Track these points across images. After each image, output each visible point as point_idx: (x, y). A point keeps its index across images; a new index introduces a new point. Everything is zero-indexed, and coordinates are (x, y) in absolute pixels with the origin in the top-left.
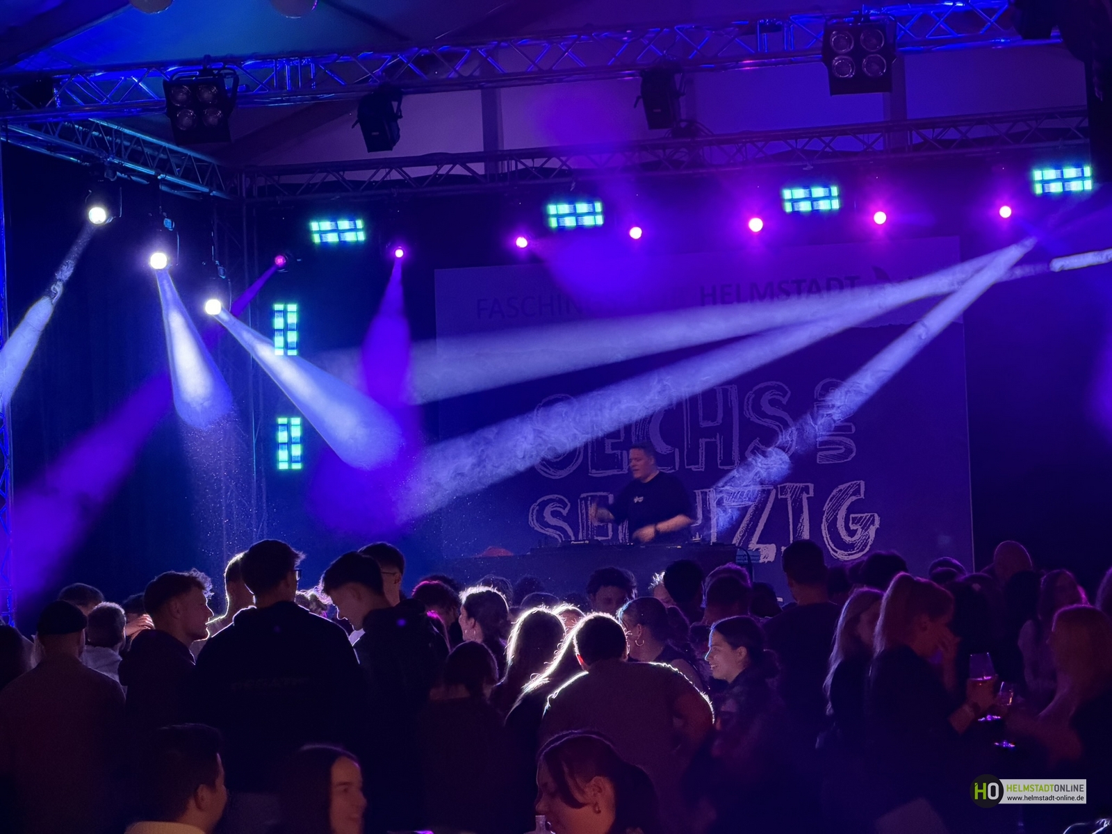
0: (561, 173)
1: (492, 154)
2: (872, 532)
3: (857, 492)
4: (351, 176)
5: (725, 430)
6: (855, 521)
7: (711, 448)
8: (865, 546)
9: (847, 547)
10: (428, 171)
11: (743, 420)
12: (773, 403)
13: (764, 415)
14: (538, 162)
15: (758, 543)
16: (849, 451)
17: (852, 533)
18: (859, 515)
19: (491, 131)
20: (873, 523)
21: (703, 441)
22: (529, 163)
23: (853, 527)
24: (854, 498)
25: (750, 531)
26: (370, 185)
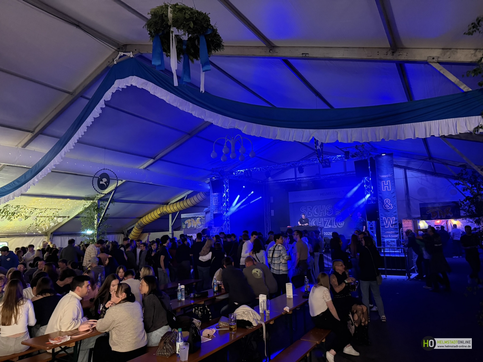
1: (296, 178)
2: (343, 224)
4: (279, 181)
5: (324, 211)
6: (341, 222)
7: (322, 213)
8: (342, 226)
9: (340, 226)
11: (326, 209)
12: (330, 207)
14: (300, 179)
15: (329, 225)
16: (340, 213)
19: (296, 175)
21: (321, 212)
22: (299, 179)
25: (327, 224)
26: (281, 182)
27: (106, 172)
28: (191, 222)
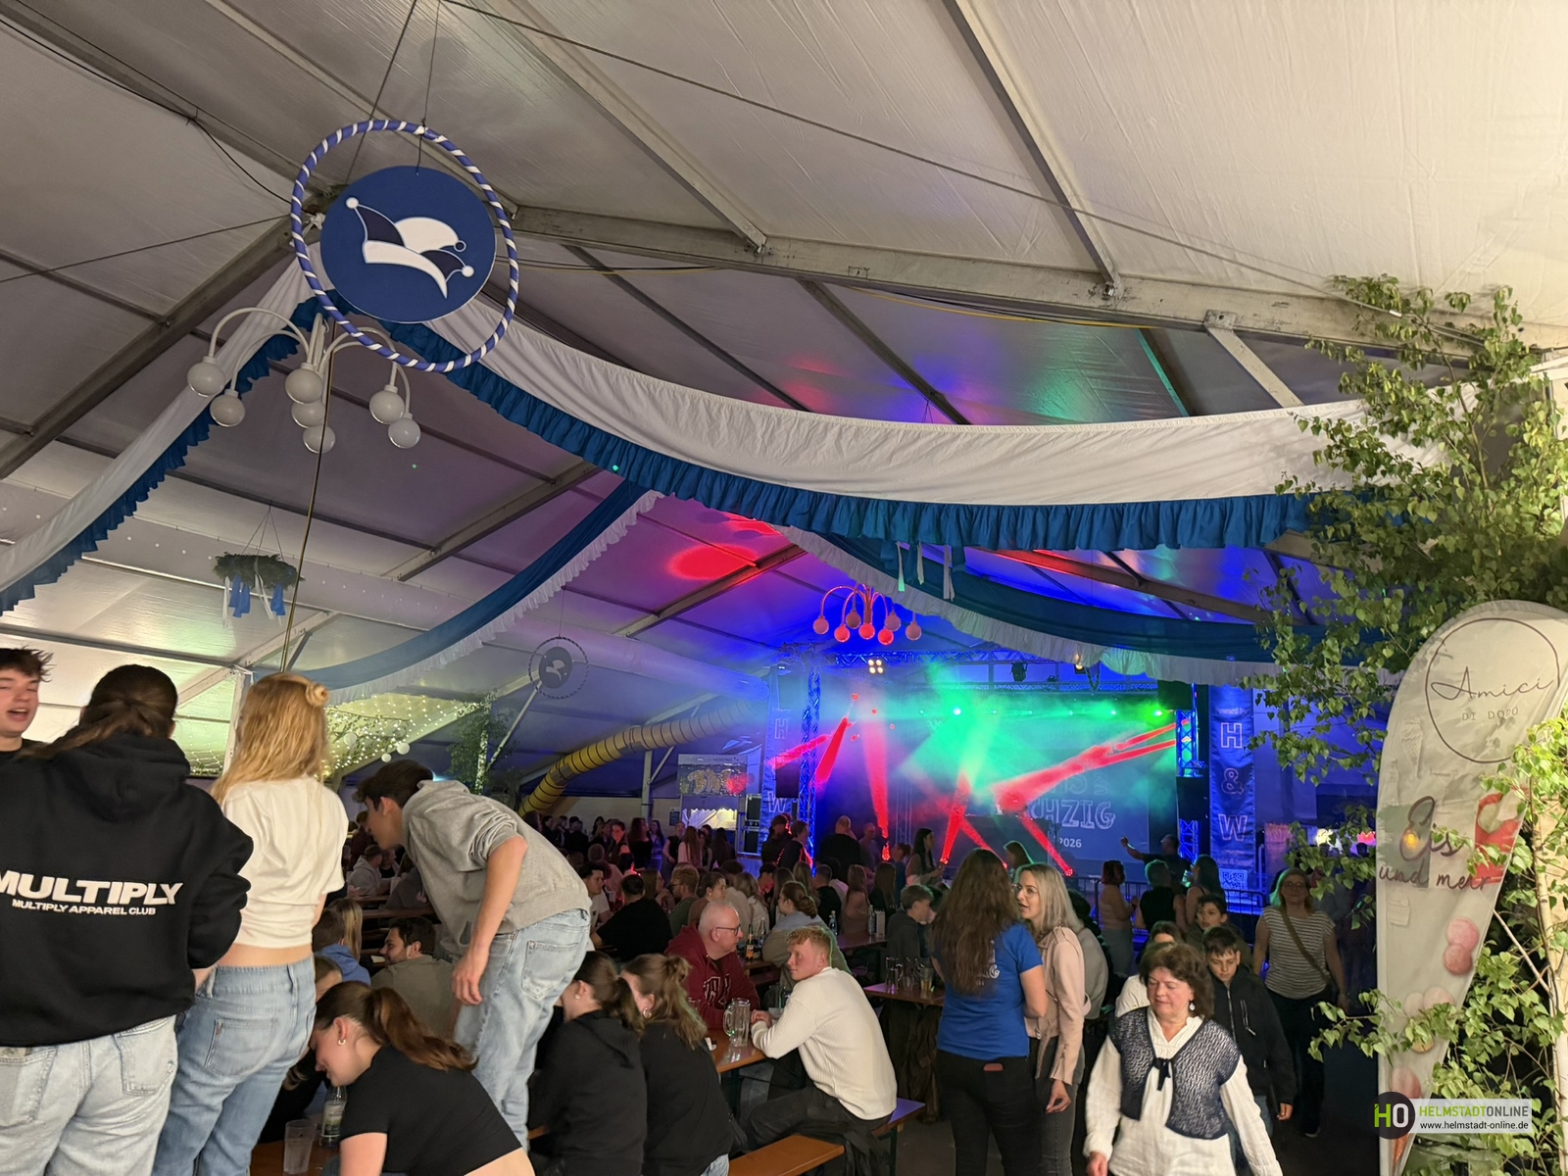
3: (1107, 805)
8: (1109, 825)
9: (1104, 825)
15: (1073, 820)
17: (1106, 820)
18: (1108, 814)
20: (1112, 817)
23: (1107, 818)
24: (1107, 808)
25: (1070, 816)
27: (561, 643)
28: (705, 778)
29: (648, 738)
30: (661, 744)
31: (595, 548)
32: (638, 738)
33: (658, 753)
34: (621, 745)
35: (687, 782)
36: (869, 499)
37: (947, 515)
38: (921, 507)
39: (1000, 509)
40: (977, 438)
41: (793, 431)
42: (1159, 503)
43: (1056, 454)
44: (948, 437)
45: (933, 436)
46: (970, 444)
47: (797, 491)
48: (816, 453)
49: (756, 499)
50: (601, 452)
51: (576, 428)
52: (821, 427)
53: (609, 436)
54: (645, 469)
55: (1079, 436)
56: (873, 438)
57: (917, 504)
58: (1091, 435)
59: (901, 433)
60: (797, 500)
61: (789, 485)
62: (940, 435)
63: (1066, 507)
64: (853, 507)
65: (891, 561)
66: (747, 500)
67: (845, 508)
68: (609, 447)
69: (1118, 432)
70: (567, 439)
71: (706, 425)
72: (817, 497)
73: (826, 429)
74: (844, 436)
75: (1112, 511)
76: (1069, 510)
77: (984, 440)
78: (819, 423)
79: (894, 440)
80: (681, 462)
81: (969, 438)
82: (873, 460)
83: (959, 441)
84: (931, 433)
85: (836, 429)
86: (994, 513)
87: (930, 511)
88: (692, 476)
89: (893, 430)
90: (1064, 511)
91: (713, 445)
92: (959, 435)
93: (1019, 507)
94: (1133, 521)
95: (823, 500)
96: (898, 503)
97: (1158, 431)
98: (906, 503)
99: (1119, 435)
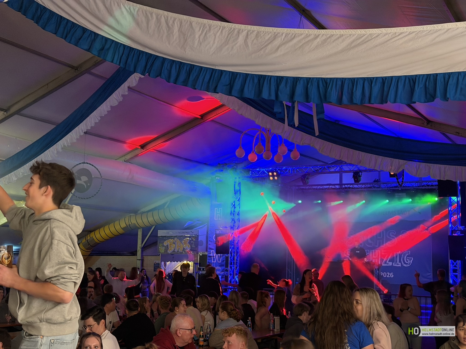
0: (352, 188)
1: (341, 184)
3: (409, 253)
5: (383, 239)
7: (380, 241)
8: (410, 264)
9: (406, 264)
10: (328, 187)
11: (386, 237)
12: (392, 234)
13: (390, 237)
15: (389, 262)
17: (407, 261)
18: (409, 258)
19: (341, 180)
20: (412, 259)
23: (407, 260)
24: (408, 254)
27: (86, 166)
28: (174, 243)
29: (140, 221)
30: (147, 224)
31: (104, 109)
32: (133, 221)
33: (146, 230)
34: (123, 225)
35: (163, 246)
36: (266, 76)
37: (312, 84)
38: (296, 80)
39: (343, 80)
40: (330, 37)
41: (218, 34)
42: (437, 75)
43: (376, 46)
44: (312, 37)
45: (303, 36)
46: (325, 40)
47: (222, 71)
48: (233, 48)
49: (198, 77)
50: (102, 49)
51: (86, 35)
52: (236, 31)
53: (107, 39)
54: (129, 60)
55: (390, 35)
56: (267, 38)
57: (294, 78)
58: (397, 34)
59: (284, 35)
60: (222, 77)
61: (217, 68)
62: (308, 36)
63: (382, 78)
64: (256, 81)
65: (280, 113)
66: (192, 78)
67: (251, 81)
68: (107, 47)
69: (413, 32)
70: (81, 41)
71: (166, 31)
72: (234, 75)
73: (239, 32)
74: (249, 37)
75: (409, 79)
76: (384, 80)
77: (333, 38)
78: (234, 29)
79: (280, 39)
80: (151, 55)
81: (324, 37)
82: (267, 51)
83: (318, 40)
84: (302, 34)
85: (245, 33)
86: (339, 83)
87: (302, 82)
88: (157, 64)
89: (279, 33)
90: (381, 80)
91: (169, 43)
92: (319, 35)
93: (354, 79)
94: (421, 85)
95: (238, 76)
96: (282, 78)
97: (437, 31)
98: (287, 78)
99: (414, 34)
